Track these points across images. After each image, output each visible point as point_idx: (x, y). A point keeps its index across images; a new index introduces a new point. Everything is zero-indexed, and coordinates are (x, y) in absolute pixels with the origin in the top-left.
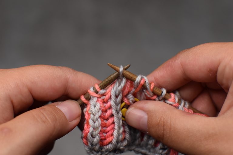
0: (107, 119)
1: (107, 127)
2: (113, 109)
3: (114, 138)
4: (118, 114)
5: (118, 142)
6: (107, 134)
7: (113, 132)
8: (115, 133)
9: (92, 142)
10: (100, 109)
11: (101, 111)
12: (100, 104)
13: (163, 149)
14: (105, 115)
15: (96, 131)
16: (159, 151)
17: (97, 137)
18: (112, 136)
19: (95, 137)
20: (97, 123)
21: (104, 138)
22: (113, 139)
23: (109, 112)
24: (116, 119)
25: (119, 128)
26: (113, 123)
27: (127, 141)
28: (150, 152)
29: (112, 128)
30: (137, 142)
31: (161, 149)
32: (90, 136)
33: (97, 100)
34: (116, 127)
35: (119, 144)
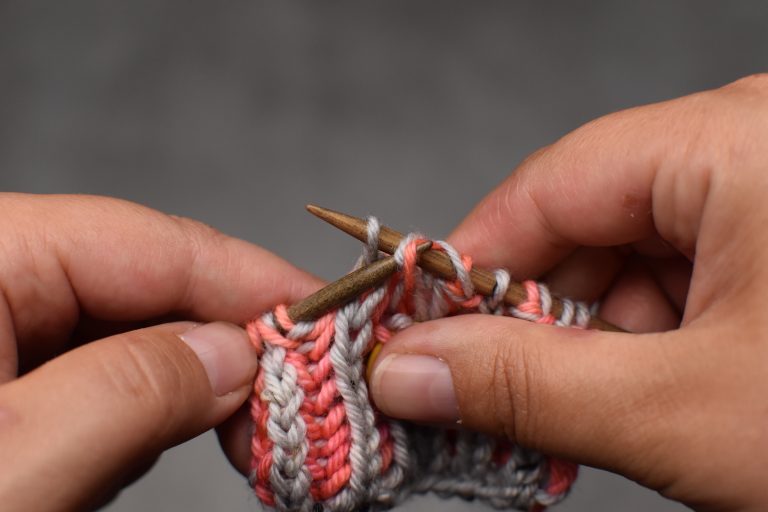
0: (325, 414)
1: (327, 440)
2: (340, 377)
3: (352, 470)
4: (356, 392)
5: (367, 482)
6: (330, 460)
7: (349, 452)
8: (354, 456)
9: (286, 494)
10: (297, 384)
11: (301, 393)
12: (296, 368)
13: (527, 467)
14: (316, 401)
15: (293, 460)
16: (513, 477)
17: (302, 476)
18: (347, 466)
19: (294, 478)
20: (293, 430)
21: (321, 473)
22: (350, 476)
23: (327, 391)
24: (350, 410)
25: (367, 437)
26: (345, 422)
27: (400, 471)
28: (485, 484)
29: (342, 440)
30: (439, 462)
31: (518, 468)
32: (279, 476)
33: (287, 356)
34: (356, 435)
35: (374, 486)
